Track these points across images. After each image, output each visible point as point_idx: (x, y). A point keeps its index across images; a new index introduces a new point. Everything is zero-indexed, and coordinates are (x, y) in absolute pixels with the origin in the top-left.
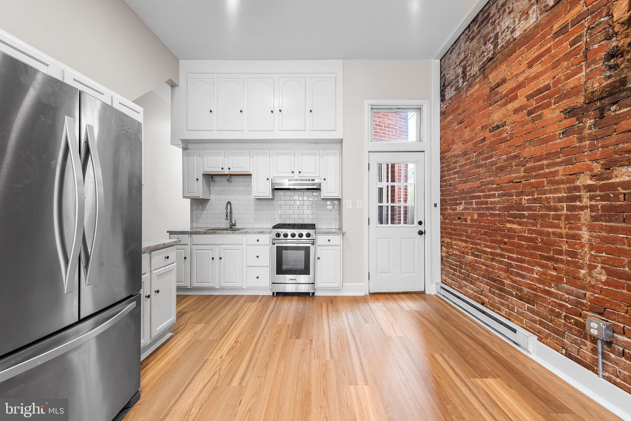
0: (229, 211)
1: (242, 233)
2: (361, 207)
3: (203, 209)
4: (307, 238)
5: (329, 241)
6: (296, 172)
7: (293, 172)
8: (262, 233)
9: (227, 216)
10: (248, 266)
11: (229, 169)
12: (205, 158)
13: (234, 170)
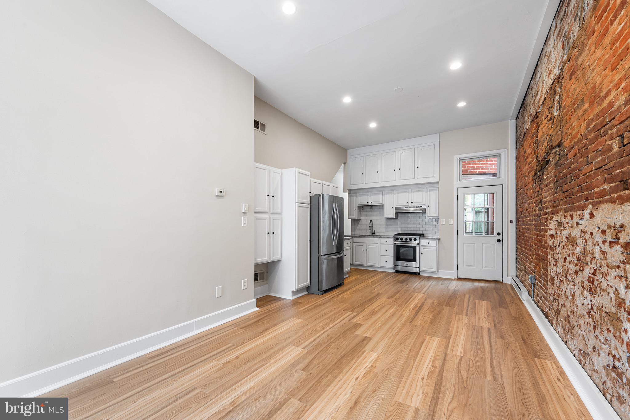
0: (371, 226)
1: (378, 237)
2: (452, 223)
3: (358, 224)
4: (414, 241)
5: (429, 243)
6: (410, 203)
7: (408, 203)
8: (389, 237)
9: (370, 228)
10: (381, 255)
11: (371, 202)
12: (359, 197)
13: (374, 203)
